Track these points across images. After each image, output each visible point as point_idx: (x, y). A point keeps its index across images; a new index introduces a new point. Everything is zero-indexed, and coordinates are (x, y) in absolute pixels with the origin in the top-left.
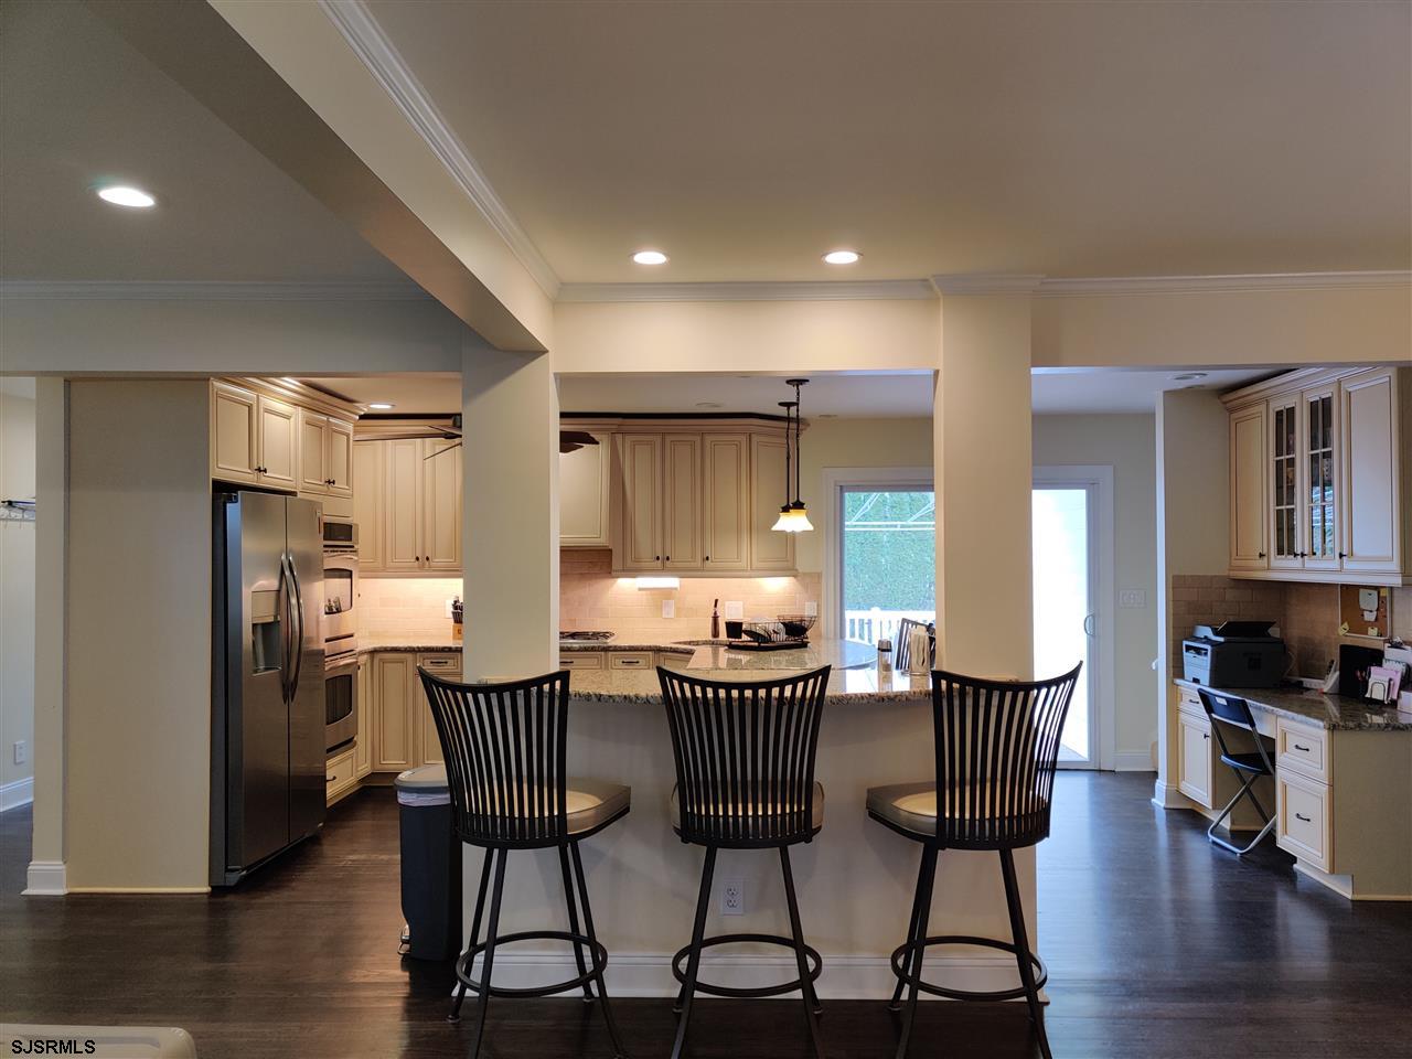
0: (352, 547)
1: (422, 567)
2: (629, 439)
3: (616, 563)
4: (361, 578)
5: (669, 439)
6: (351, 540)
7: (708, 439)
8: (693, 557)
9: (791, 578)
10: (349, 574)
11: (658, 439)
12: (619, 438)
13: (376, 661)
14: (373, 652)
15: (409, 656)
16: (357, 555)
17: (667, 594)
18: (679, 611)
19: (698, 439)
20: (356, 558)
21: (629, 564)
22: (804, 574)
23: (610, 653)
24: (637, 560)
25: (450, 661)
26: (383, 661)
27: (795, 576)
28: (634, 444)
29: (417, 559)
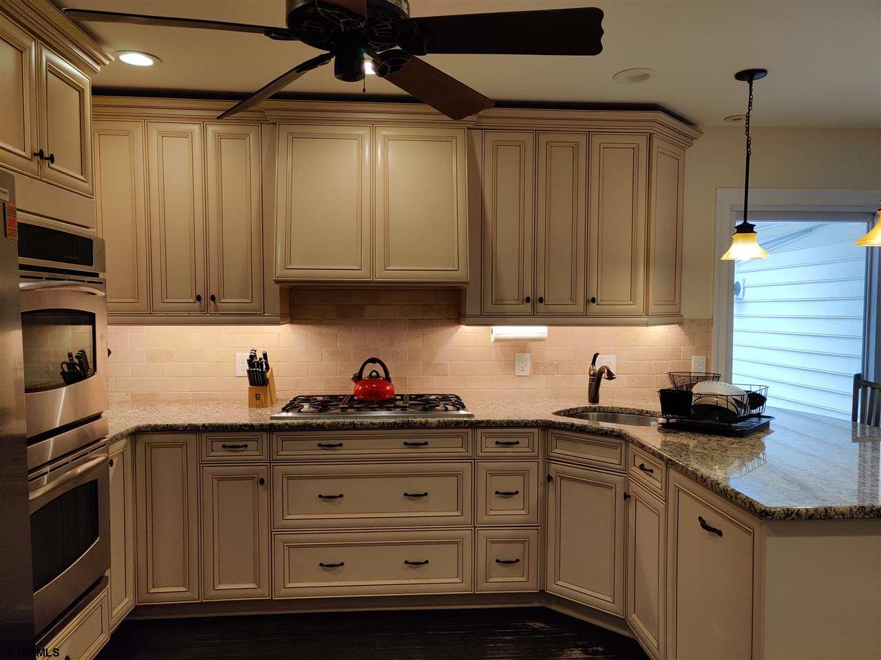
0: (96, 275)
1: (204, 310)
2: (491, 137)
3: (471, 307)
4: (110, 324)
5: (544, 138)
6: (91, 264)
7: (597, 140)
8: (573, 299)
9: (677, 326)
10: (89, 319)
11: (528, 138)
12: (477, 135)
13: (140, 448)
14: (136, 434)
15: (192, 438)
16: (104, 289)
17: (521, 346)
18: (536, 368)
19: (582, 139)
20: (101, 294)
21: (489, 307)
22: (692, 321)
23: (480, 431)
24: (499, 302)
25: (251, 445)
26: (151, 446)
27: (680, 324)
28: (497, 145)
29: (199, 298)
